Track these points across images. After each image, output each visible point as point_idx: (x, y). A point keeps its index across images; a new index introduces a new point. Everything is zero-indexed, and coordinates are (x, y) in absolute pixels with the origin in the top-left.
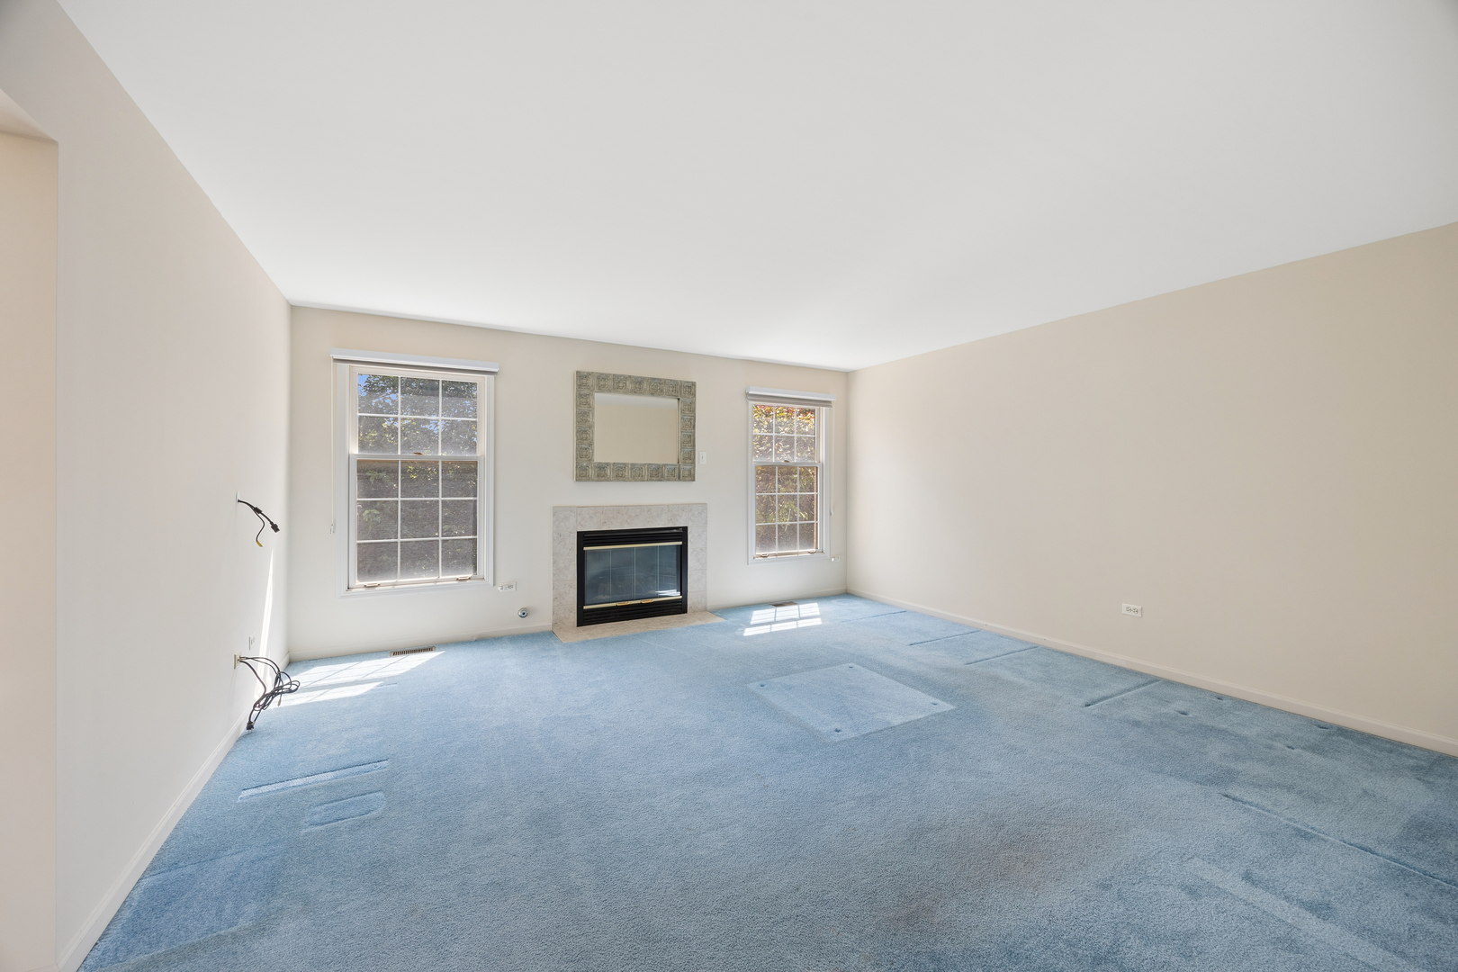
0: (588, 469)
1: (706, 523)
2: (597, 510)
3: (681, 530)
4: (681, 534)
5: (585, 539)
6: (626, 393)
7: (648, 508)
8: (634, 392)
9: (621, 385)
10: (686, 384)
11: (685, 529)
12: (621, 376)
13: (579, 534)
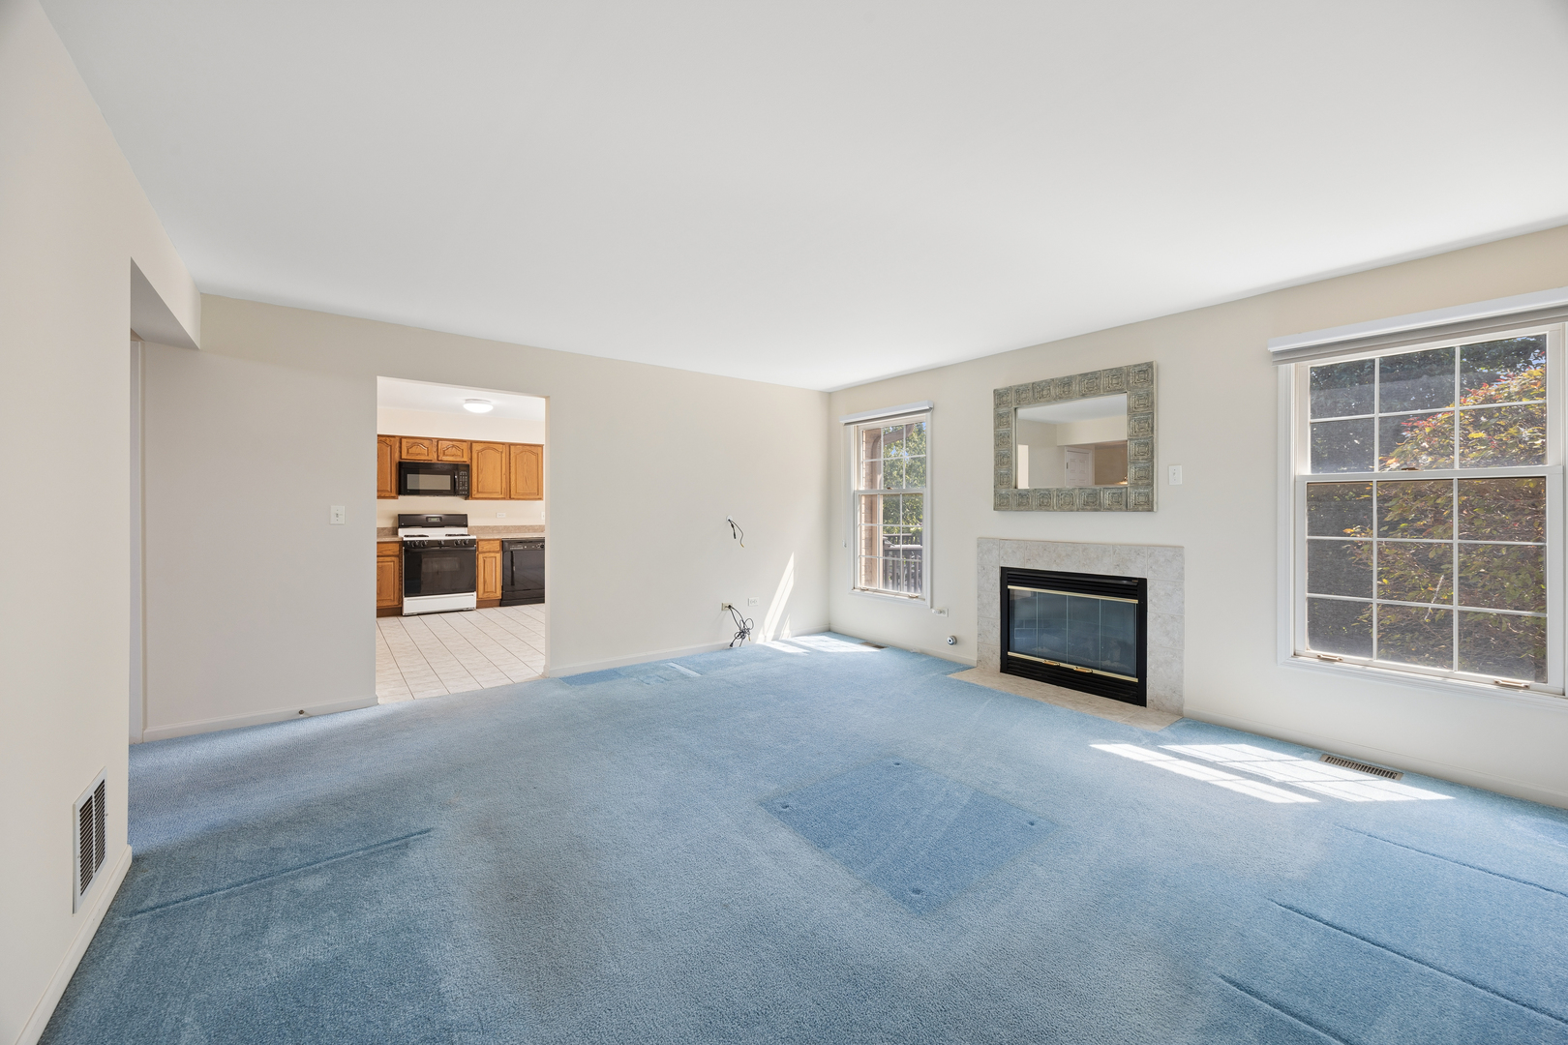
0: (1009, 498)
1: (1181, 577)
2: (1022, 544)
3: (1135, 582)
4: (1137, 588)
5: (1010, 576)
6: (1049, 402)
7: (1085, 547)
8: (1059, 398)
9: (1045, 392)
10: (1137, 369)
11: (1143, 582)
12: (1042, 382)
13: (1003, 570)
